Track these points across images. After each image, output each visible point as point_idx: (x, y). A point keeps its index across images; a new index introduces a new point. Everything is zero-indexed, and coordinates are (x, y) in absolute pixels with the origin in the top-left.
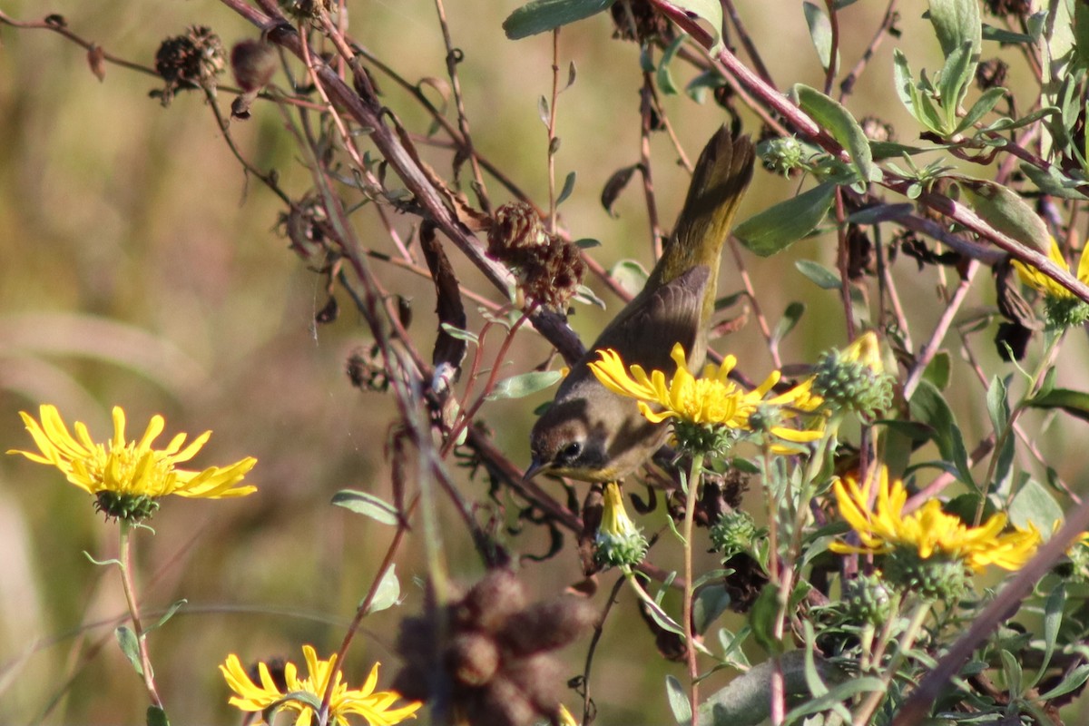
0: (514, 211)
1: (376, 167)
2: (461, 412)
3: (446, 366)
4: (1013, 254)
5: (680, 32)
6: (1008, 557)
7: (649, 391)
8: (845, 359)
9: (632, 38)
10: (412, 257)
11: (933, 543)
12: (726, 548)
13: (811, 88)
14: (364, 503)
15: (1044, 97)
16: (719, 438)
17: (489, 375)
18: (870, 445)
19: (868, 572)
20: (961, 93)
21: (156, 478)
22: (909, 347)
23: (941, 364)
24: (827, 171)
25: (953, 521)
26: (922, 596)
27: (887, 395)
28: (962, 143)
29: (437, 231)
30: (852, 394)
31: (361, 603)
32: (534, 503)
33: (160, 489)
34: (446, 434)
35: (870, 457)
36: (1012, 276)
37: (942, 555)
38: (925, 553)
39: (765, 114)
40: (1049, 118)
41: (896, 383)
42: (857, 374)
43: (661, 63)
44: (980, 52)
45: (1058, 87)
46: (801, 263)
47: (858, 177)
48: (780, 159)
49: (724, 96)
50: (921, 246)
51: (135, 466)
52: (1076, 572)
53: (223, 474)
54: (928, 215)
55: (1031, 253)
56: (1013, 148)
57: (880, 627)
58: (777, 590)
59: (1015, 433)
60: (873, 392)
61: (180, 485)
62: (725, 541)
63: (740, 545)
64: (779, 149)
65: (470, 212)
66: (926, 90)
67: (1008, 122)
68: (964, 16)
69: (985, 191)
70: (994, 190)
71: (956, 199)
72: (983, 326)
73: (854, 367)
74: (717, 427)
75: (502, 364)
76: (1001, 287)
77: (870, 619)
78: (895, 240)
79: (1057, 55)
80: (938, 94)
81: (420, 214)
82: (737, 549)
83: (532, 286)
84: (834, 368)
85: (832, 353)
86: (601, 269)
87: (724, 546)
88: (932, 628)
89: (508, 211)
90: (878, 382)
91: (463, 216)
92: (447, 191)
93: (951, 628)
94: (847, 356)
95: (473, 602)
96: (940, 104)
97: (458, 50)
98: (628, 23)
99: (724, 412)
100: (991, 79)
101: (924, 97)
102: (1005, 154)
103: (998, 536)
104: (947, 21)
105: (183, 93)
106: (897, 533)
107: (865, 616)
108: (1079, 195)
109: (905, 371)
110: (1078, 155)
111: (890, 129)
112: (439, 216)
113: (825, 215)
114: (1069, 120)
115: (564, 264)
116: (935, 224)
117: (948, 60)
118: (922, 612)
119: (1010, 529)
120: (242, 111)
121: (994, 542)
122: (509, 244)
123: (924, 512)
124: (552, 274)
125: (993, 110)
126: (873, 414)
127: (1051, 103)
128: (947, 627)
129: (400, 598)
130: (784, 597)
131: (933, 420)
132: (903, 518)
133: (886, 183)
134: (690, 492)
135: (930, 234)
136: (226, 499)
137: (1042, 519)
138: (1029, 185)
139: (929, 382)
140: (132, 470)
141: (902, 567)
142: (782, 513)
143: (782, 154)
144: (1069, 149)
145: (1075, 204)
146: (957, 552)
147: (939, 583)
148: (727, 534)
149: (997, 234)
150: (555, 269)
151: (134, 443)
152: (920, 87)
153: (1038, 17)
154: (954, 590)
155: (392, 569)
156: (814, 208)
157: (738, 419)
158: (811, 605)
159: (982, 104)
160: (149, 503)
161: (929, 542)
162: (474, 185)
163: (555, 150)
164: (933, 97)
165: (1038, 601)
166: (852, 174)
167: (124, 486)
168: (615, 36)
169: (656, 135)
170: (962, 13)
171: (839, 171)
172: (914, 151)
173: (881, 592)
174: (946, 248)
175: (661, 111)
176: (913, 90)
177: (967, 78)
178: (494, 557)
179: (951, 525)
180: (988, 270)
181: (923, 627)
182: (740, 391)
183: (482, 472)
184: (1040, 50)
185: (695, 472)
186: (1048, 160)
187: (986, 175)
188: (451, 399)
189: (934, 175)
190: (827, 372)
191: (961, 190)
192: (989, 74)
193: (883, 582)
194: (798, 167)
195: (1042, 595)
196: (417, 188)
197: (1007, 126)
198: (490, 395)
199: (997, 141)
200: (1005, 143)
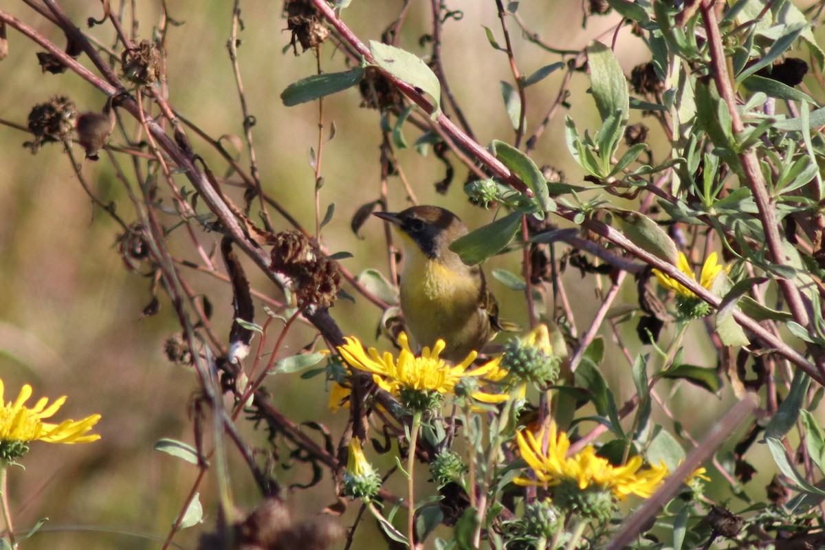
0: (290, 236)
1: (190, 197)
2: (250, 383)
3: (239, 343)
4: (651, 265)
5: (409, 103)
6: (643, 488)
7: (382, 367)
8: (525, 344)
9: (375, 107)
10: (213, 265)
11: (589, 478)
12: (441, 479)
13: (505, 143)
14: (178, 449)
15: (674, 151)
16: (433, 401)
17: (270, 356)
18: (546, 404)
19: (541, 499)
20: (614, 147)
21: (27, 428)
22: (574, 333)
23: (598, 346)
24: (516, 203)
25: (603, 462)
26: (581, 516)
27: (555, 370)
28: (614, 184)
29: (234, 245)
30: (530, 370)
31: (175, 522)
32: (301, 446)
33: (30, 436)
34: (238, 399)
35: (546, 413)
36: (649, 282)
37: (595, 487)
38: (583, 485)
39: (471, 163)
40: (678, 166)
41: (561, 362)
42: (533, 355)
43: (396, 126)
44: (627, 118)
45: (684, 143)
46: (496, 272)
47: (539, 208)
48: (482, 195)
49: (441, 150)
50: (584, 260)
51: (11, 420)
52: (695, 497)
53: (76, 426)
54: (589, 238)
55: (664, 264)
56: (652, 188)
57: (550, 539)
58: (475, 512)
59: (651, 396)
60: (545, 368)
61: (44, 434)
62: (440, 474)
63: (451, 476)
64: (481, 187)
65: (258, 231)
66: (589, 145)
67: (648, 169)
68: (616, 91)
69: (631, 218)
70: (637, 218)
71: (610, 225)
72: (627, 318)
73: (532, 350)
74: (431, 392)
75: (280, 348)
76: (641, 290)
77: (543, 534)
78: (565, 256)
79: (684, 120)
80: (597, 148)
81: (222, 232)
82: (449, 479)
83: (303, 291)
84: (517, 351)
85: (515, 340)
86: (351, 275)
87: (439, 477)
88: (591, 538)
89: (286, 236)
90: (549, 361)
91: (253, 234)
92: (241, 216)
93: (604, 539)
94: (526, 342)
95: (252, 522)
96: (598, 155)
97: (252, 117)
98: (372, 96)
99: (436, 382)
100: (636, 138)
101: (587, 150)
102: (645, 192)
103: (636, 473)
104: (604, 95)
105: (48, 145)
106: (563, 471)
107: (540, 531)
108: (700, 222)
109: (572, 351)
110: (699, 193)
111: (562, 174)
112: (236, 233)
113: (514, 237)
114: (692, 168)
115: (327, 275)
116: (594, 244)
117: (605, 123)
118: (581, 528)
119: (646, 467)
120: (93, 154)
121: (633, 478)
122: (286, 261)
123: (582, 455)
124: (317, 283)
125: (637, 160)
126: (545, 384)
127: (679, 155)
128: (602, 537)
129: (202, 518)
130: (481, 517)
131: (591, 386)
132: (566, 459)
133: (559, 213)
134: (411, 441)
135: (591, 251)
136: (78, 444)
137: (670, 459)
138: (663, 215)
139: (588, 359)
140: (9, 422)
141: (566, 496)
142: (479, 456)
143: (483, 191)
144: (693, 188)
145: (696, 229)
146: (606, 484)
147: (593, 507)
148: (442, 468)
149: (639, 250)
150: (320, 279)
151: (10, 403)
152: (584, 143)
153: (670, 93)
154: (604, 512)
155: (197, 496)
156: (506, 231)
157: (446, 387)
158: (503, 520)
159: (629, 155)
160: (22, 447)
161: (586, 477)
162: (261, 214)
163: (321, 187)
164: (594, 150)
165: (667, 519)
166: (534, 206)
167: (4, 434)
168: (362, 105)
169: (391, 179)
170: (615, 89)
171: (525, 204)
172: (579, 189)
173: (551, 514)
174: (602, 262)
175: (395, 161)
176: (579, 145)
177: (618, 137)
178: (269, 489)
179: (601, 465)
180: (632, 277)
181: (583, 536)
182: (448, 367)
183: (264, 424)
184: (671, 116)
185: (416, 426)
186: (677, 196)
187: (633, 207)
188: (242, 373)
189: (594, 207)
190: (512, 354)
191: (613, 218)
192: (634, 135)
193: (552, 506)
194: (494, 200)
195: (670, 514)
196: (219, 213)
197: (647, 171)
198: (271, 371)
199: (640, 183)
200: (646, 184)
